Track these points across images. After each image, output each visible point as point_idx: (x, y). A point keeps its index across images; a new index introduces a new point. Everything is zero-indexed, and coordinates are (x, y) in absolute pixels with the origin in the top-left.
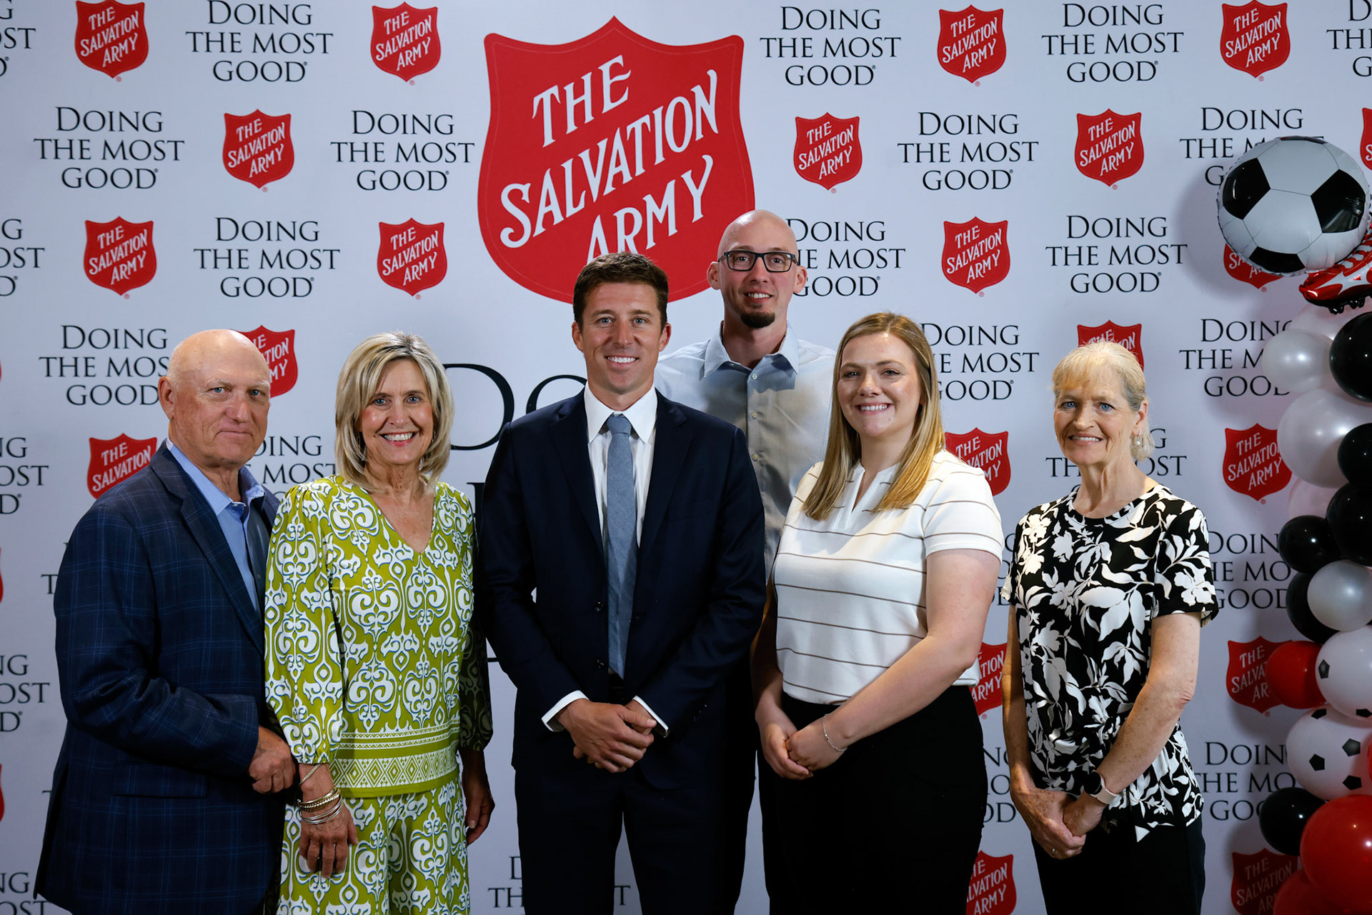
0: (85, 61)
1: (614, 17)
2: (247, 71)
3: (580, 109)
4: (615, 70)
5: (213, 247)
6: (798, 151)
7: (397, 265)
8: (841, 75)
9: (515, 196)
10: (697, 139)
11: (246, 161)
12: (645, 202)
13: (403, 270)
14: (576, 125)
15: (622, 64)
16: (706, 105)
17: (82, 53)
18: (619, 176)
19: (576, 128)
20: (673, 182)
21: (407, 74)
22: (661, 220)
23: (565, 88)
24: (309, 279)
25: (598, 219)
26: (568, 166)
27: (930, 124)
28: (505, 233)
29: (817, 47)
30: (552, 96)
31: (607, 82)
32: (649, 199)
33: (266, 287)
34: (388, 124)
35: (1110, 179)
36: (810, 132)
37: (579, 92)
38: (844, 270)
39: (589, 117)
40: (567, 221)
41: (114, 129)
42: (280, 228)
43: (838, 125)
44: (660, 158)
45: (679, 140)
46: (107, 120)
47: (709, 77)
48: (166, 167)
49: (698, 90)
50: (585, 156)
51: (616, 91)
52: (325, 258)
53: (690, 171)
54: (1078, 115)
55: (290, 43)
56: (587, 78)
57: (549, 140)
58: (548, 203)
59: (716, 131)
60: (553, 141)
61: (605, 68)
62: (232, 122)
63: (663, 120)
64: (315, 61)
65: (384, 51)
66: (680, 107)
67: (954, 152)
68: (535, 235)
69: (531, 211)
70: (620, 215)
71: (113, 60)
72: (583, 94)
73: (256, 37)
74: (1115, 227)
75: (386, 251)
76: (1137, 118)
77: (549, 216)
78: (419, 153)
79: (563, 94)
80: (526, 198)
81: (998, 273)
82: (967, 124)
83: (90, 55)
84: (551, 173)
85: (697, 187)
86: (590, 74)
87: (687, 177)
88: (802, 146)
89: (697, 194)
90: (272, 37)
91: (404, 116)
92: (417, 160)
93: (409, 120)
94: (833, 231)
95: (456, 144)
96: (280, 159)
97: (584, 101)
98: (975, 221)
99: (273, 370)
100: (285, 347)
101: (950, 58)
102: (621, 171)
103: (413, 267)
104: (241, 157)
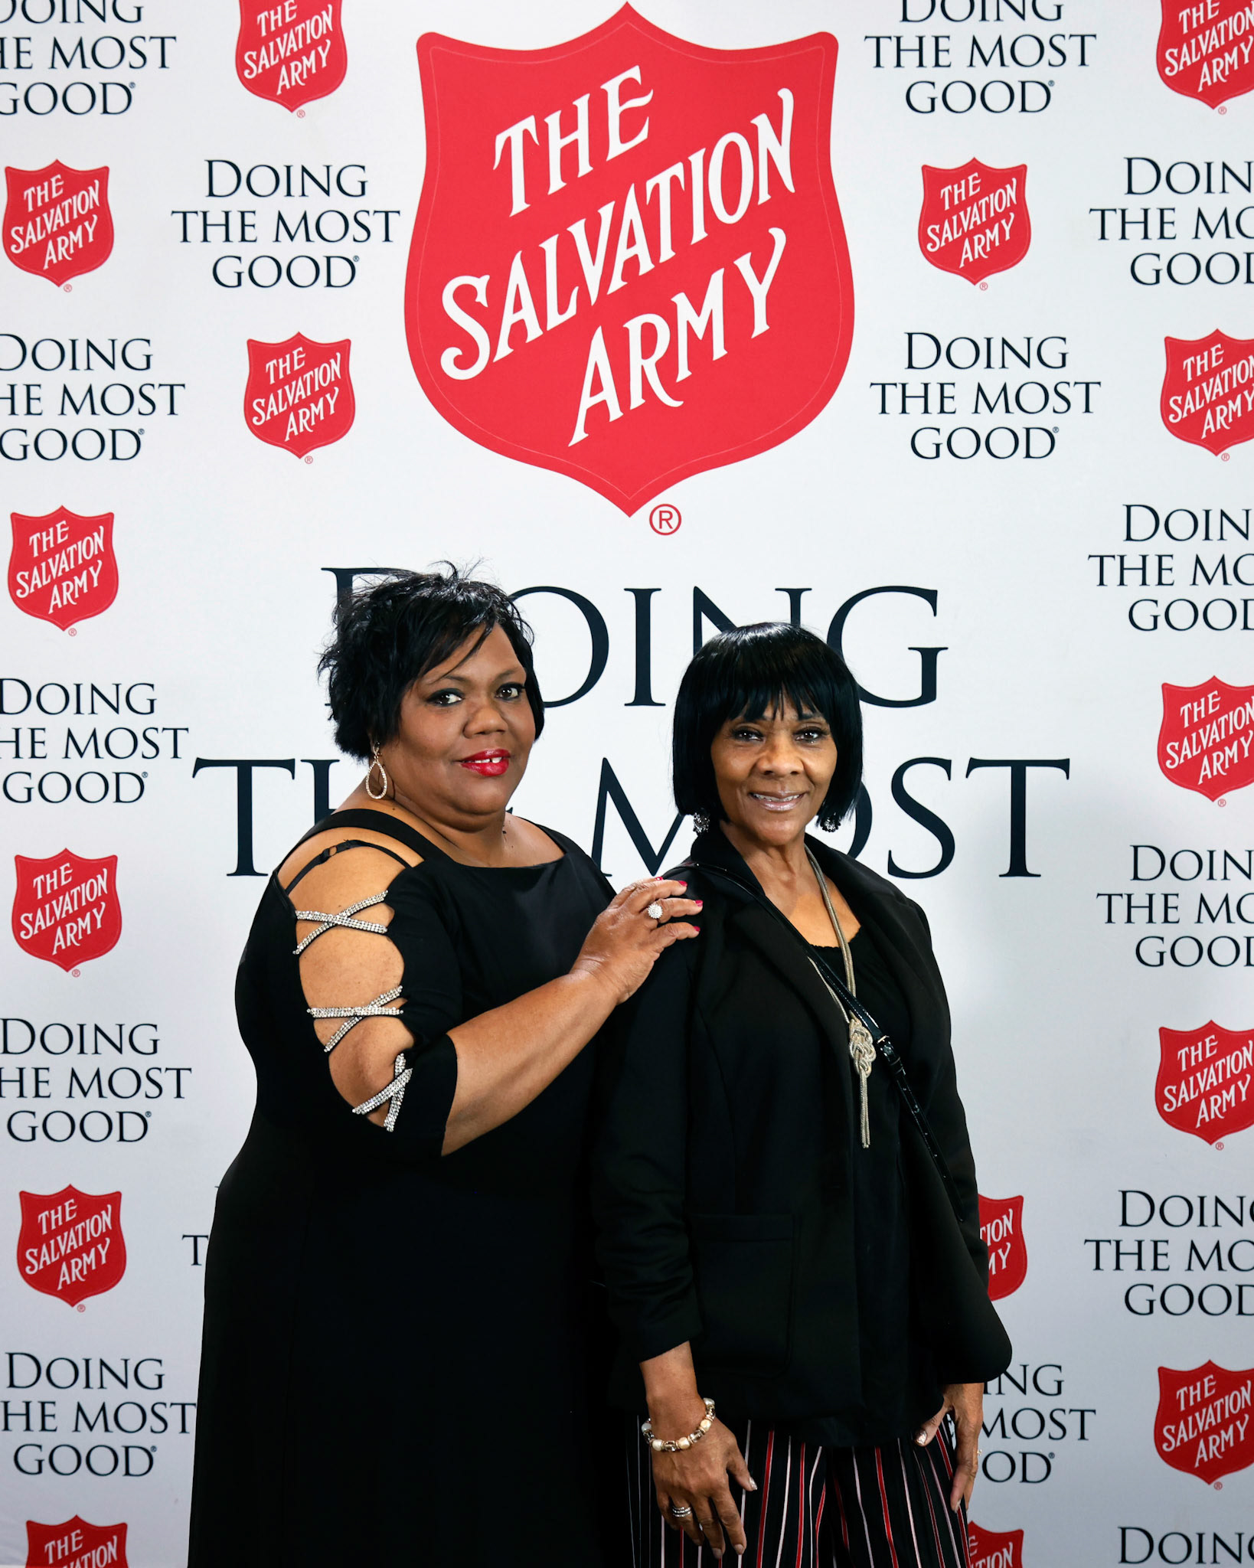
1: (627, 4)
2: (41, 99)
3: (570, 154)
4: (628, 90)
6: (926, 220)
7: (275, 408)
8: (997, 97)
9: (464, 297)
10: (761, 202)
11: (39, 242)
12: (675, 305)
13: (285, 416)
14: (563, 179)
15: (640, 81)
16: (776, 147)
18: (632, 263)
19: (563, 184)
20: (721, 272)
21: (293, 99)
22: (700, 335)
23: (548, 120)
24: (136, 431)
25: (599, 333)
26: (550, 246)
27: (1144, 176)
28: (448, 358)
29: (958, 51)
30: (526, 133)
31: (614, 110)
32: (681, 300)
33: (69, 444)
34: (263, 181)
36: (946, 190)
37: (568, 126)
38: (999, 416)
39: (585, 167)
40: (548, 336)
42: (92, 351)
43: (992, 179)
44: (699, 233)
45: (731, 203)
47: (780, 101)
49: (762, 122)
50: (578, 230)
51: (630, 124)
52: (161, 397)
53: (748, 256)
55: (108, 53)
56: (582, 104)
57: (519, 204)
58: (518, 307)
59: (791, 188)
60: (528, 206)
61: (612, 87)
62: (17, 180)
63: (705, 172)
64: (147, 80)
65: (257, 63)
66: (732, 150)
67: (1183, 222)
68: (496, 359)
69: (490, 319)
70: (634, 326)
72: (574, 128)
73: (56, 44)
75: (258, 387)
77: (519, 328)
78: (311, 227)
79: (543, 129)
80: (482, 298)
84: (522, 258)
85: (760, 280)
86: (586, 97)
87: (744, 264)
88: (933, 213)
89: (759, 292)
90: (80, 44)
91: (288, 168)
92: (308, 240)
93: (296, 174)
94: (982, 351)
95: (371, 212)
96: (91, 239)
97: (576, 142)
98: (1217, 337)
99: (80, 578)
100: (98, 540)
101: (1178, 68)
102: (636, 257)
103: (301, 412)
104: (31, 236)
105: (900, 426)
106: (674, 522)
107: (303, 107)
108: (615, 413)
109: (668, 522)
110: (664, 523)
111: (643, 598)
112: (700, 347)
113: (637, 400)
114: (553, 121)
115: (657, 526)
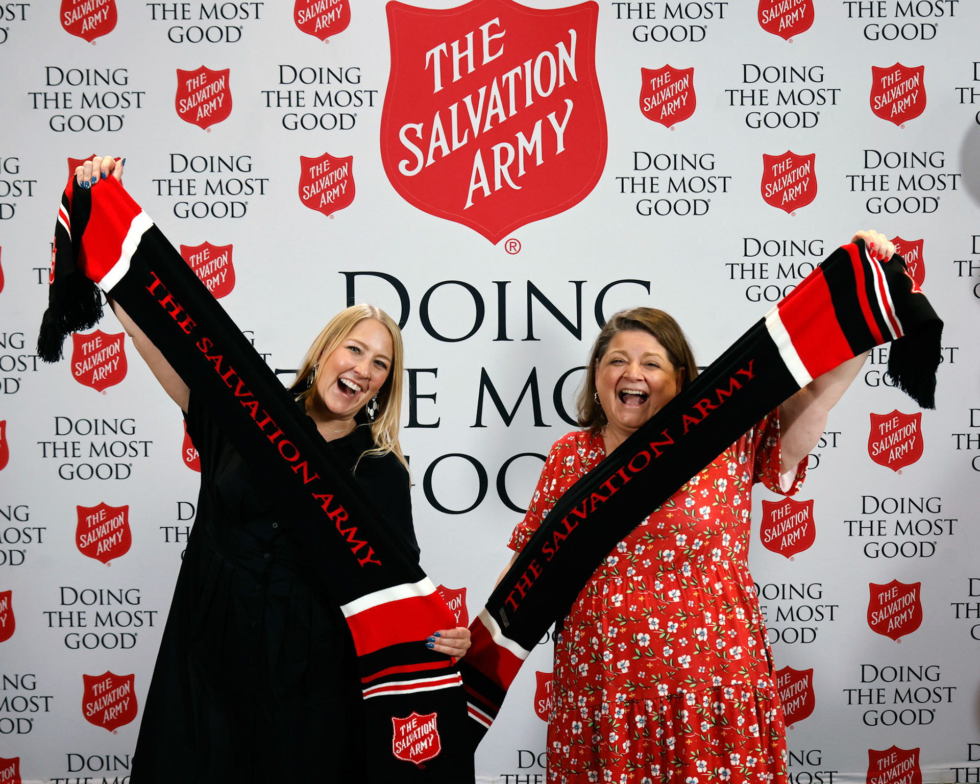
0: (68, 29)
2: (195, 35)
3: (464, 62)
4: (493, 30)
5: (167, 178)
6: (643, 96)
7: (315, 191)
8: (679, 33)
9: (411, 134)
10: (560, 86)
11: (194, 107)
12: (517, 138)
13: (319, 195)
14: (460, 75)
15: (498, 24)
16: (568, 58)
17: (66, 22)
18: (495, 117)
19: (460, 77)
20: (541, 121)
21: (323, 34)
22: (530, 154)
23: (452, 45)
24: (244, 203)
25: (479, 153)
26: (454, 108)
27: (752, 74)
28: (402, 165)
29: (659, 10)
30: (441, 51)
31: (486, 40)
32: (520, 135)
33: (210, 210)
34: (308, 76)
35: (899, 120)
36: (653, 80)
37: (463, 48)
38: (681, 194)
39: (471, 69)
40: (453, 154)
41: (90, 83)
42: (221, 162)
43: (677, 75)
44: (529, 102)
45: (545, 87)
46: (85, 76)
47: (570, 35)
48: (130, 114)
49: (561, 46)
50: (468, 100)
51: (494, 47)
52: (256, 185)
53: (555, 112)
54: (873, 67)
55: (229, 11)
56: (470, 37)
57: (438, 87)
58: (438, 139)
59: (575, 78)
60: (442, 88)
61: (485, 28)
62: (183, 76)
63: (532, 71)
64: (249, 25)
65: (305, 16)
66: (546, 61)
67: (772, 97)
68: (427, 165)
69: (424, 145)
70: (497, 149)
71: (90, 28)
72: (466, 49)
73: (202, 7)
74: (902, 159)
75: (306, 180)
76: (921, 70)
77: (438, 150)
78: (332, 99)
79: (450, 49)
80: (419, 135)
81: (807, 197)
82: (781, 74)
83: (72, 24)
84: (440, 115)
85: (560, 126)
86: (472, 33)
87: (552, 117)
88: (647, 92)
89: (560, 131)
90: (215, 7)
91: (321, 69)
92: (331, 105)
93: (325, 72)
94: (672, 162)
95: (363, 92)
96: (220, 106)
97: (467, 55)
98: (789, 154)
99: (215, 278)
100: (225, 258)
101: (769, 20)
102: (497, 113)
103: (328, 193)
104: (190, 104)
105: (631, 199)
106: (517, 248)
107: (328, 39)
108: (487, 193)
109: (514, 248)
110: (512, 248)
111: (502, 286)
112: (530, 159)
113: (498, 186)
114: (455, 45)
115: (509, 250)
